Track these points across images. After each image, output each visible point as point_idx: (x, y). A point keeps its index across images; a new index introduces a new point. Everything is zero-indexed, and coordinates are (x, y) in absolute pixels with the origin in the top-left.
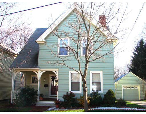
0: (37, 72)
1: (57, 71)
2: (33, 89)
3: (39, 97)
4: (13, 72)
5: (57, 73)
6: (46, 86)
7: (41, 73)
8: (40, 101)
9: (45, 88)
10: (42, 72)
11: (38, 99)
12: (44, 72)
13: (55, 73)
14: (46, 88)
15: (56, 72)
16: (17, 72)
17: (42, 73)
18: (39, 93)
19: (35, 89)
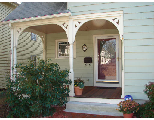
0: (65, 25)
1: (118, 18)
2: (58, 68)
3: (72, 87)
4: (12, 31)
5: (118, 23)
6: (88, 60)
7: (76, 26)
8: (76, 96)
9: (86, 65)
10: (77, 24)
11: (72, 93)
12: (83, 22)
13: (114, 23)
14: (88, 64)
15: (116, 21)
16: (21, 29)
17: (79, 26)
18: (72, 77)
19: (62, 68)
